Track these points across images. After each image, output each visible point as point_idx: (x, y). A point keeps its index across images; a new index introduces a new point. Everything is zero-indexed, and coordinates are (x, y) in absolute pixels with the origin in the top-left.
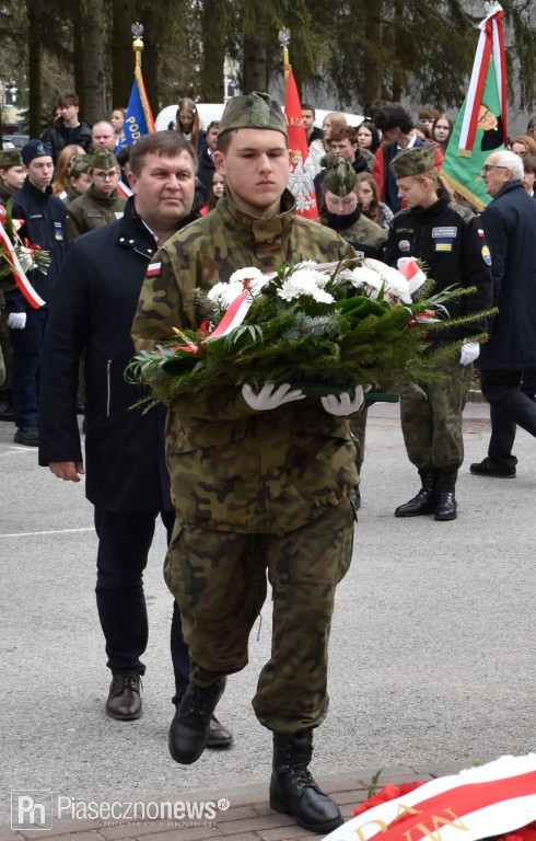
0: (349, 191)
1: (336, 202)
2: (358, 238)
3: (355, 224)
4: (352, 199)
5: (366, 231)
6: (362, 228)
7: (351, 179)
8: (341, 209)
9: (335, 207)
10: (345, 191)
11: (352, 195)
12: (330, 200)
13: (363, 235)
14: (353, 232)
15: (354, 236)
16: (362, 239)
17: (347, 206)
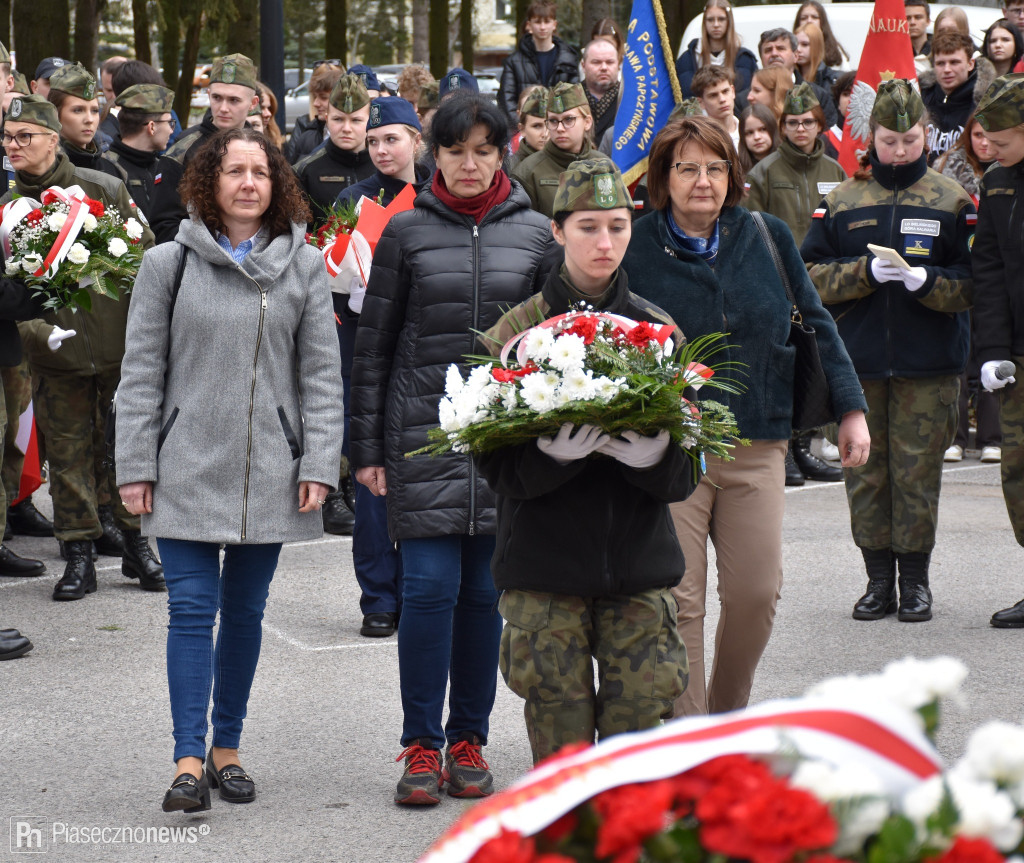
0: (913, 122)
1: (892, 143)
2: (928, 200)
3: (921, 182)
4: (916, 137)
5: (938, 190)
6: (932, 185)
7: (916, 103)
8: (901, 151)
9: (891, 150)
10: (907, 123)
11: (917, 129)
12: (884, 140)
13: (936, 195)
14: (918, 192)
15: (921, 197)
16: (933, 202)
17: (909, 148)
